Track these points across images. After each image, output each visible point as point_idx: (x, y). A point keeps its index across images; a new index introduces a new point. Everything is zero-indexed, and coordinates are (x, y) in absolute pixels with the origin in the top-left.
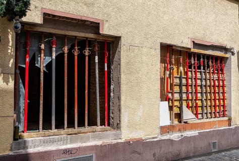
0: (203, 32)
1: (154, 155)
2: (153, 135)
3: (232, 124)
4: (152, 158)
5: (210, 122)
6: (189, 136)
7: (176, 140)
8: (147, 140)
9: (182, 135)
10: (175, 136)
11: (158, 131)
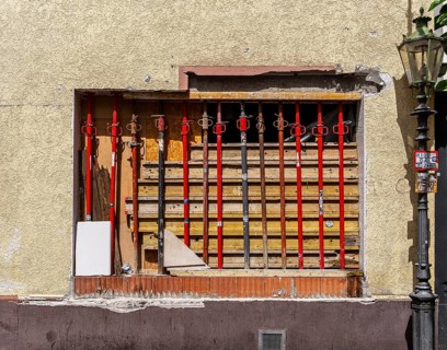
0: (232, 44)
1: (50, 336)
2: (53, 293)
3: (365, 290)
4: (44, 342)
5: (262, 278)
6: (169, 306)
7: (122, 311)
8: (31, 303)
9: (143, 303)
10: (120, 302)
11: (67, 285)
